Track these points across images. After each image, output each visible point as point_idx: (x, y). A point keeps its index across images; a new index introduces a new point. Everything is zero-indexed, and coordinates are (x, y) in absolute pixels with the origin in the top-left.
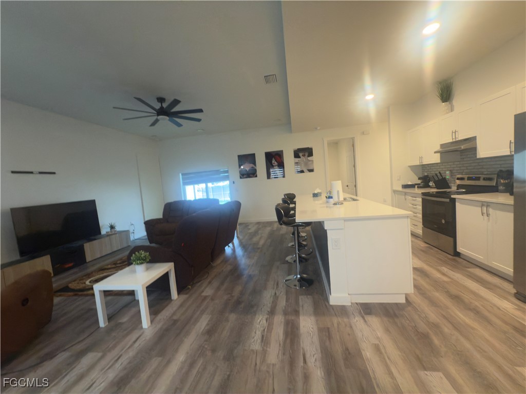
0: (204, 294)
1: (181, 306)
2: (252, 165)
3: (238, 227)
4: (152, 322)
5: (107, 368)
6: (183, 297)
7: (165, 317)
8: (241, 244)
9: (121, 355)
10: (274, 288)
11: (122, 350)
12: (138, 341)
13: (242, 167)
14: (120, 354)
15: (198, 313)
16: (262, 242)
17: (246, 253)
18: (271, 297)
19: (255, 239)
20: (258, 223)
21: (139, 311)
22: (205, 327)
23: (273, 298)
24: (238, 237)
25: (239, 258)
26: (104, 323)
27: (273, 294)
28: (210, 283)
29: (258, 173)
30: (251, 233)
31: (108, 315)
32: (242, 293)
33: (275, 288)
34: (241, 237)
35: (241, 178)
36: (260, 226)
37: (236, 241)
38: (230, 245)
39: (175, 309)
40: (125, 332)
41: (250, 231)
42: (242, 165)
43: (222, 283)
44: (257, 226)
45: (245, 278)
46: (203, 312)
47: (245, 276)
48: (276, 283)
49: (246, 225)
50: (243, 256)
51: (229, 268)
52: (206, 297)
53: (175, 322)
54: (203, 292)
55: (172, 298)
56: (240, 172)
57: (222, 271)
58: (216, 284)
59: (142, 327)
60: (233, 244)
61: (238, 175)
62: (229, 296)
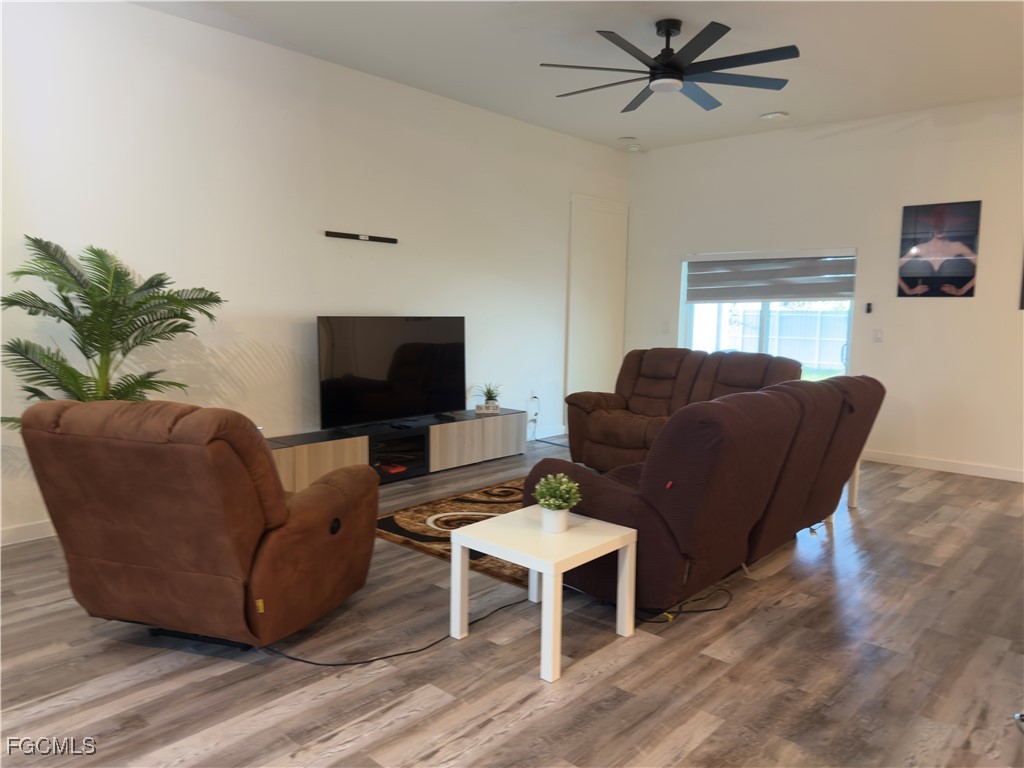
0: (709, 652)
1: (640, 660)
2: (958, 248)
3: (858, 471)
4: (564, 670)
5: (462, 733)
6: (649, 639)
7: (596, 673)
8: (860, 533)
9: (490, 721)
10: (963, 724)
11: (494, 708)
12: (529, 703)
13: (914, 250)
14: (490, 715)
15: (687, 698)
16: (945, 550)
17: (874, 573)
18: (946, 747)
19: (920, 532)
20: (945, 476)
21: (538, 633)
22: (702, 745)
23: (955, 755)
24: (851, 509)
25: (842, 581)
26: (462, 632)
27: (958, 741)
28: (731, 625)
29: (980, 281)
30: (909, 505)
31: (470, 614)
32: (837, 694)
33: (972, 724)
34: (863, 511)
35: (901, 293)
36: (951, 491)
37: (841, 518)
38: (819, 527)
39: (623, 662)
40: (502, 671)
41: (904, 498)
42: (915, 242)
43: (773, 641)
44: (938, 484)
45: (855, 650)
46: (699, 702)
47: (855, 646)
48: (977, 712)
49: (891, 473)
50: (863, 576)
51: (803, 602)
52: (712, 665)
53: (620, 697)
54: (705, 645)
55: (619, 632)
56: (902, 269)
57: (779, 602)
58: (751, 635)
59: (537, 676)
60: (829, 526)
61: (893, 282)
62: (790, 687)
